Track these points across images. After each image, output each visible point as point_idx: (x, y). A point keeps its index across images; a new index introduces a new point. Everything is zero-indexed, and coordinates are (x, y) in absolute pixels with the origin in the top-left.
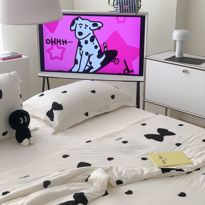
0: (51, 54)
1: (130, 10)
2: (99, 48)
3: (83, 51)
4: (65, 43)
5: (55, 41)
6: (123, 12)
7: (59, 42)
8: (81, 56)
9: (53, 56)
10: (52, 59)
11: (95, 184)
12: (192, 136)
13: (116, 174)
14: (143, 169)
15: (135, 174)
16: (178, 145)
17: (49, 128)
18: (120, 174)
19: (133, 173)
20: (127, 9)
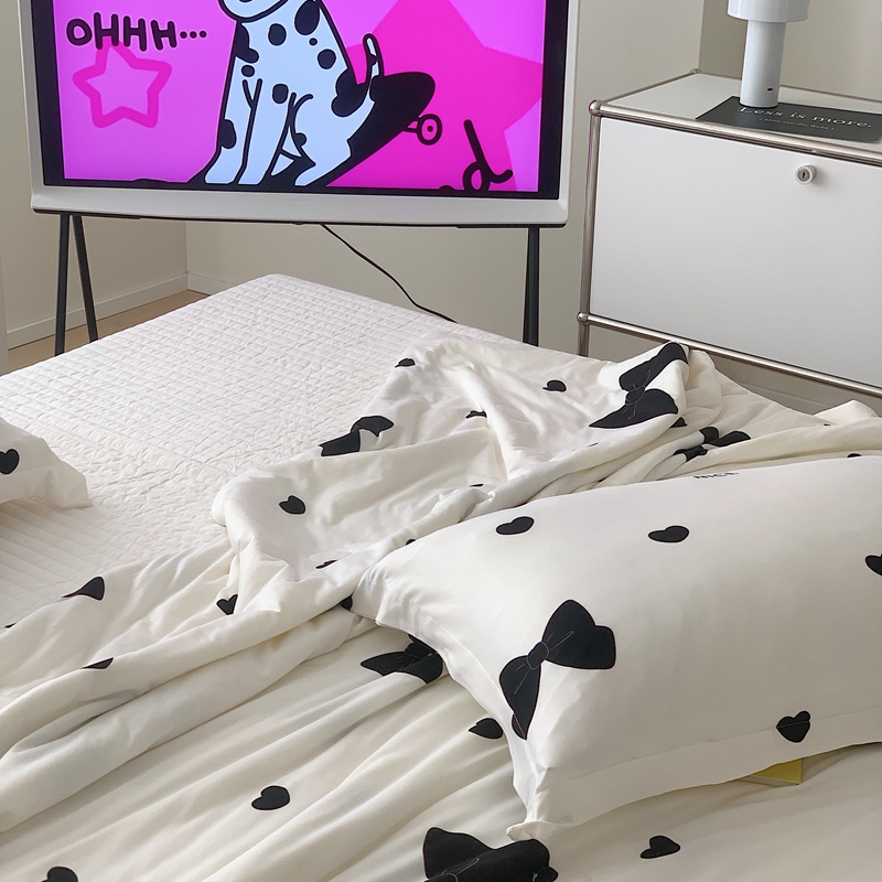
0: (95, 97)
4: (165, 41)
5: (113, 32)
7: (134, 32)
8: (253, 103)
9: (107, 109)
10: (101, 120)
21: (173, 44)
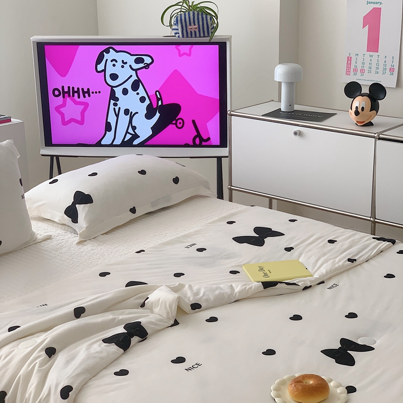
0: (62, 115)
1: (200, 33)
2: (147, 102)
3: (120, 108)
4: (86, 95)
5: (68, 92)
6: (187, 37)
7: (76, 92)
8: (117, 116)
9: (67, 119)
10: (65, 123)
11: (157, 310)
12: (312, 236)
13: (189, 294)
14: (233, 285)
15: (220, 293)
16: (289, 249)
17: (69, 235)
18: (197, 293)
19: (217, 292)
20: (195, 32)
21: (89, 96)
